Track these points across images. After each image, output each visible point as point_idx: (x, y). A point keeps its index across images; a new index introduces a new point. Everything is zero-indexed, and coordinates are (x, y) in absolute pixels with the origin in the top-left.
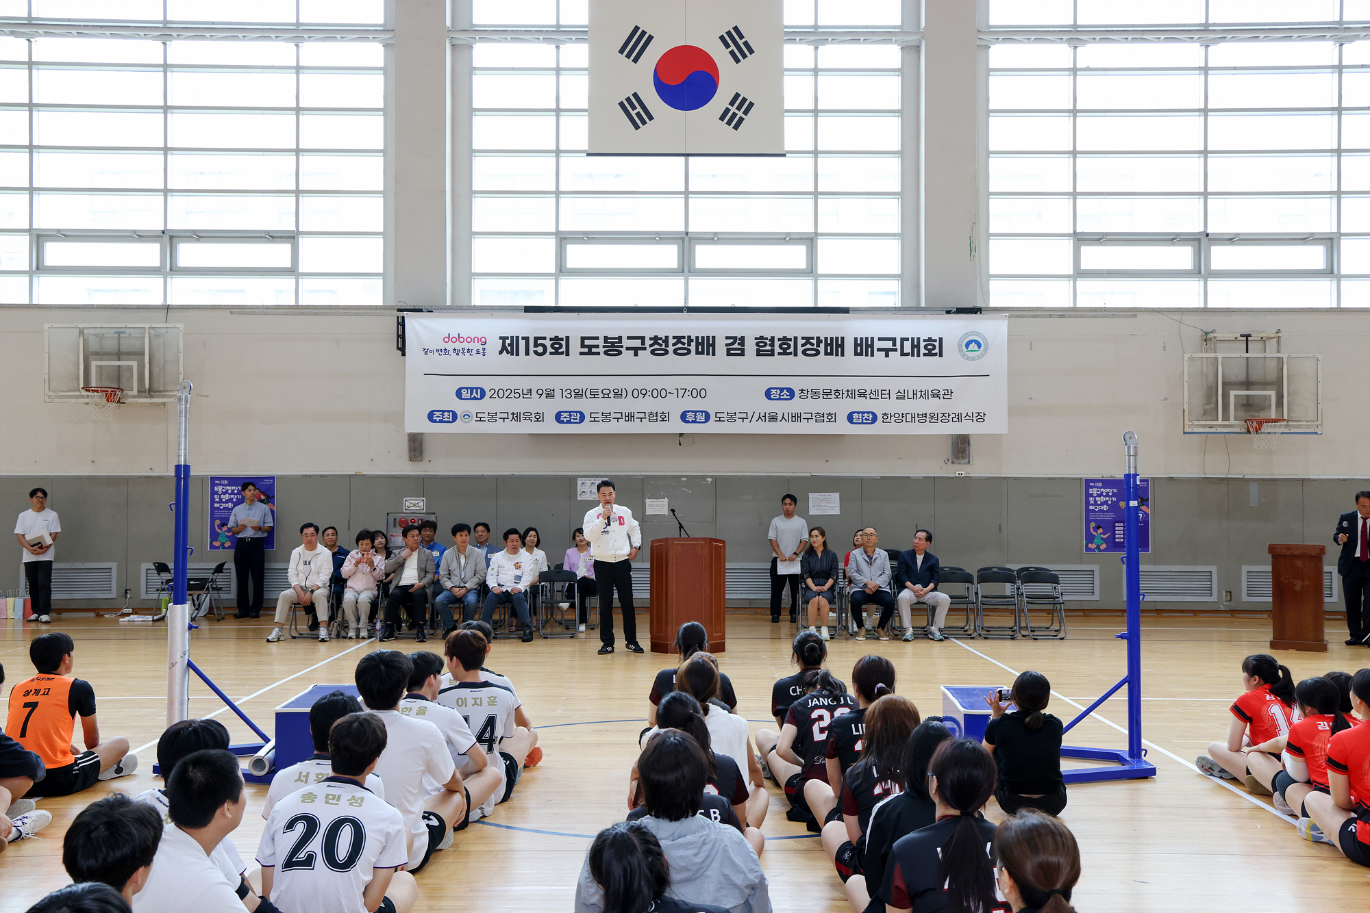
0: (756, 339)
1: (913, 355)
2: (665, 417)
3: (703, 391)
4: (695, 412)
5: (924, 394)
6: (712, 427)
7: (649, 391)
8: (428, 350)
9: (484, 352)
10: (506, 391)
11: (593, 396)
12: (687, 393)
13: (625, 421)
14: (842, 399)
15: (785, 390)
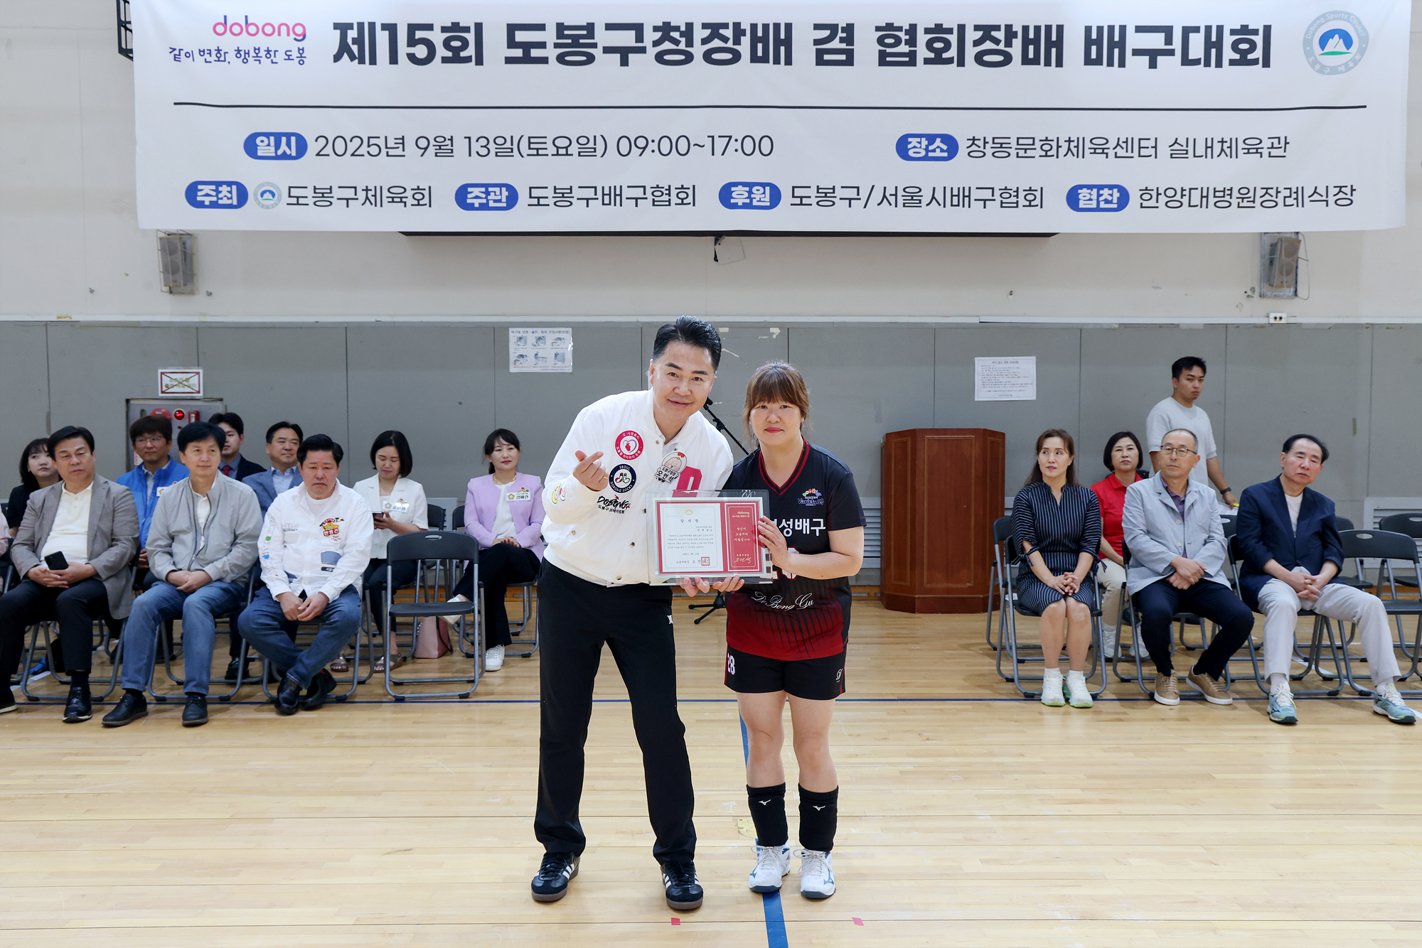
0: (878, 29)
1: (1207, 64)
2: (686, 195)
3: (766, 142)
4: (750, 185)
5: (1228, 148)
6: (784, 218)
7: (653, 141)
8: (180, 50)
9: (301, 57)
10: (351, 141)
11: (534, 152)
12: (733, 144)
13: (603, 204)
14: (1057, 157)
15: (938, 140)
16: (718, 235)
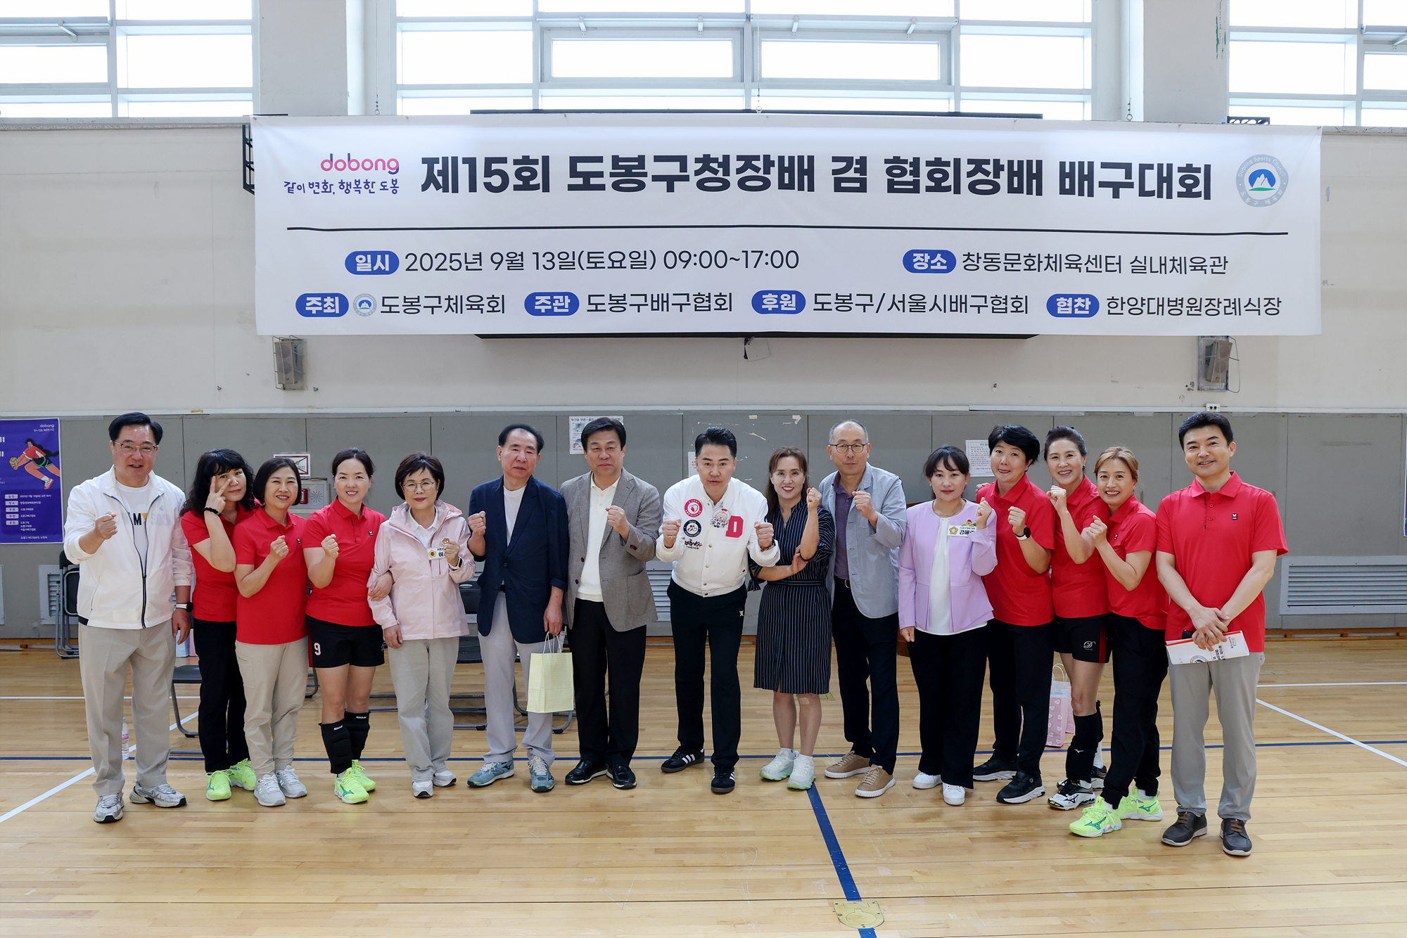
0: (887, 161)
1: (1160, 196)
2: (724, 302)
3: (792, 256)
4: (779, 293)
5: (1178, 265)
6: (808, 321)
7: (695, 255)
8: (293, 184)
9: (395, 187)
10: (436, 258)
11: (593, 265)
12: (764, 259)
13: (653, 309)
14: (1039, 271)
15: (939, 255)
16: (747, 337)
